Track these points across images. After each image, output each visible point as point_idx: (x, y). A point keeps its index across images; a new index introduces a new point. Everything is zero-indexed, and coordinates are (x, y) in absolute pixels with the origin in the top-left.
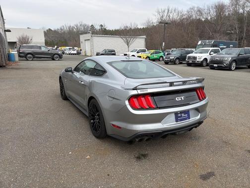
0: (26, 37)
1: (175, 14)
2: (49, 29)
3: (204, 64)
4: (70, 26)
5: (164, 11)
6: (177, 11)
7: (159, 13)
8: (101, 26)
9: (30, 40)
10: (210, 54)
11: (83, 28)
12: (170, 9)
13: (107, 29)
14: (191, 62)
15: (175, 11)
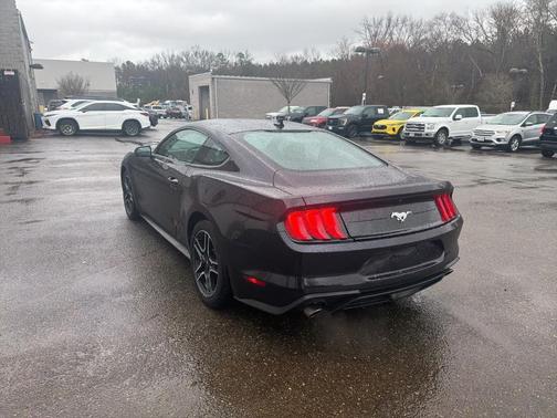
0: (76, 80)
1: (404, 29)
2: (128, 62)
3: (442, 139)
4: (173, 56)
5: (380, 23)
6: (408, 23)
7: (368, 27)
8: (241, 55)
9: (83, 85)
10: (454, 119)
11: (200, 60)
12: (394, 18)
13: (254, 62)
14: (412, 135)
15: (404, 22)
